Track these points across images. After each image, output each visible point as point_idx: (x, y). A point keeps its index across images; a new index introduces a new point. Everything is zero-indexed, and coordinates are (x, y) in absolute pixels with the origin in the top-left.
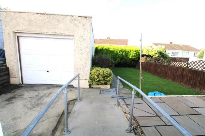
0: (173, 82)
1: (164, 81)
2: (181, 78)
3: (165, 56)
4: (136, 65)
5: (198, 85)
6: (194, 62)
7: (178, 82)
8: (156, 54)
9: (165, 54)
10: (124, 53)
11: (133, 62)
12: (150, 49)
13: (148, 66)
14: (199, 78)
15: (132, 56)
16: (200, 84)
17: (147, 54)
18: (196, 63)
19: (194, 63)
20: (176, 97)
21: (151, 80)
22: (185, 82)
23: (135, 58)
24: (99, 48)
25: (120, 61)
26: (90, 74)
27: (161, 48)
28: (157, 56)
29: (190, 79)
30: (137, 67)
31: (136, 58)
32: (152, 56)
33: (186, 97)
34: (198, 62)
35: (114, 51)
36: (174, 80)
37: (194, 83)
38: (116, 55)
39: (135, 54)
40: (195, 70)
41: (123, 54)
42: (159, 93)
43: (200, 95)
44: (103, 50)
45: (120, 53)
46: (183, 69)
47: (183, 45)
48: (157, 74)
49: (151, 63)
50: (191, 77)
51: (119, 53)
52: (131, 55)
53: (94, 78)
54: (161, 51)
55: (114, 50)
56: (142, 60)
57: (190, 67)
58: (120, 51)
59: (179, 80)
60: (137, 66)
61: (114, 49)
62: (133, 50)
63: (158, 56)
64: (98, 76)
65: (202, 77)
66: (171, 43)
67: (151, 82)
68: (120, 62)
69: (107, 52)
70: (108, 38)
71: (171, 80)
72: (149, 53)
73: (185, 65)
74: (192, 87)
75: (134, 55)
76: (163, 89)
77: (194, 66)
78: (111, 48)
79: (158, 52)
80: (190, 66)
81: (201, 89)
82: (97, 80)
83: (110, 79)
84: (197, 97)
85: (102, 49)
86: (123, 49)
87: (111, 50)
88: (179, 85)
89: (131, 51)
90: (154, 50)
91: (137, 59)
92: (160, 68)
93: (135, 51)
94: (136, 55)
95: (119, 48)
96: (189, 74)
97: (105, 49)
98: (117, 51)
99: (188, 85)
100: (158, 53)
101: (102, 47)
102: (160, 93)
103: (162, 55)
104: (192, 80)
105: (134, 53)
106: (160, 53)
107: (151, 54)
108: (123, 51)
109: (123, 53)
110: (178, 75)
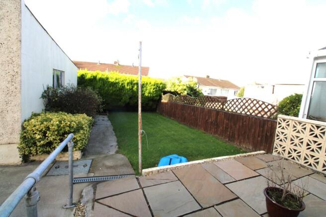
0: (205, 133)
1: (194, 133)
2: (216, 126)
3: (197, 93)
4: (157, 107)
5: (236, 136)
6: (231, 101)
7: (211, 134)
8: (185, 90)
9: (197, 90)
10: (135, 87)
11: (151, 103)
12: (177, 82)
13: (172, 109)
14: (237, 126)
15: (149, 93)
16: (239, 136)
17: (172, 91)
18: (233, 103)
19: (231, 103)
20: (203, 163)
21: (173, 132)
22: (220, 133)
23: (153, 96)
24: (88, 76)
25: (128, 101)
26: (23, 128)
27: (192, 82)
28: (186, 93)
29: (226, 127)
30: (157, 111)
31: (156, 96)
32: (180, 94)
33: (218, 160)
34: (235, 101)
35: (117, 83)
36: (206, 129)
37: (231, 134)
38: (122, 89)
39: (154, 89)
40: (232, 114)
41: (134, 89)
42: (178, 158)
43: (238, 155)
44: (97, 81)
45: (128, 87)
46: (218, 112)
47: (222, 80)
48: (184, 121)
49: (177, 104)
50: (227, 124)
51: (126, 86)
52: (148, 91)
53: (32, 138)
54: (192, 86)
55: (117, 81)
56: (165, 99)
57: (226, 110)
58: (128, 84)
59: (213, 130)
60: (158, 109)
61: (116, 79)
62: (150, 83)
63: (188, 94)
64: (44, 134)
65: (241, 124)
66: (208, 77)
67: (172, 136)
68: (129, 103)
69: (104, 85)
70: (115, 63)
71: (202, 131)
72: (175, 89)
73: (220, 106)
74: (229, 140)
75: (152, 90)
76: (187, 148)
77: (230, 108)
78: (111, 78)
79: (187, 87)
80: (226, 107)
81: (240, 143)
82: (42, 142)
83: (78, 139)
84: (235, 158)
85: (95, 78)
86: (134, 81)
87: (111, 80)
88: (213, 138)
89: (147, 84)
90: (182, 83)
91: (158, 98)
92: (189, 112)
93: (154, 85)
94: (156, 91)
95: (127, 78)
96: (225, 121)
97: (101, 79)
98: (122, 84)
99: (225, 137)
100: (187, 89)
101: (95, 75)
102: (180, 157)
103: (193, 92)
104: (229, 130)
105: (153, 87)
106: (191, 89)
107: (179, 89)
108: (134, 84)
109: (133, 87)
110: (212, 122)
